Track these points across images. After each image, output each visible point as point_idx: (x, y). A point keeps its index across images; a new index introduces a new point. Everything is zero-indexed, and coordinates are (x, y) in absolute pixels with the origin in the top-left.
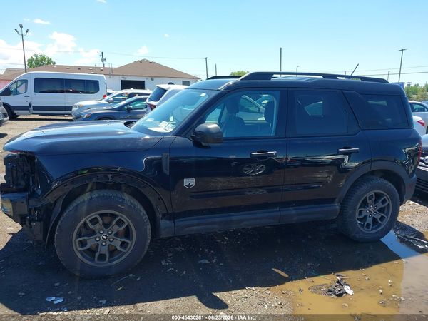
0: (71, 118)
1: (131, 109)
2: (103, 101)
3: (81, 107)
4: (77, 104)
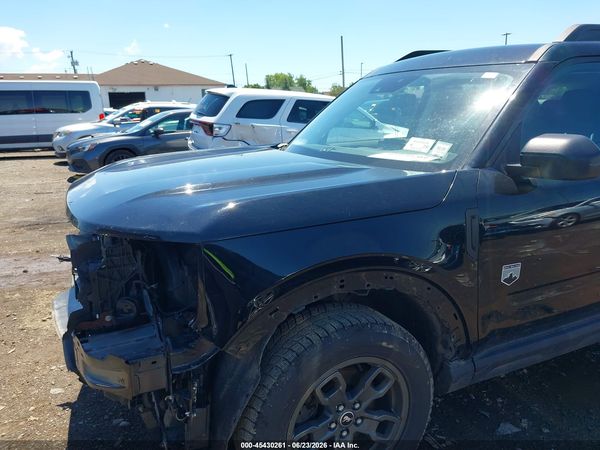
0: (52, 153)
1: (162, 132)
2: (104, 123)
3: (69, 134)
4: (61, 129)
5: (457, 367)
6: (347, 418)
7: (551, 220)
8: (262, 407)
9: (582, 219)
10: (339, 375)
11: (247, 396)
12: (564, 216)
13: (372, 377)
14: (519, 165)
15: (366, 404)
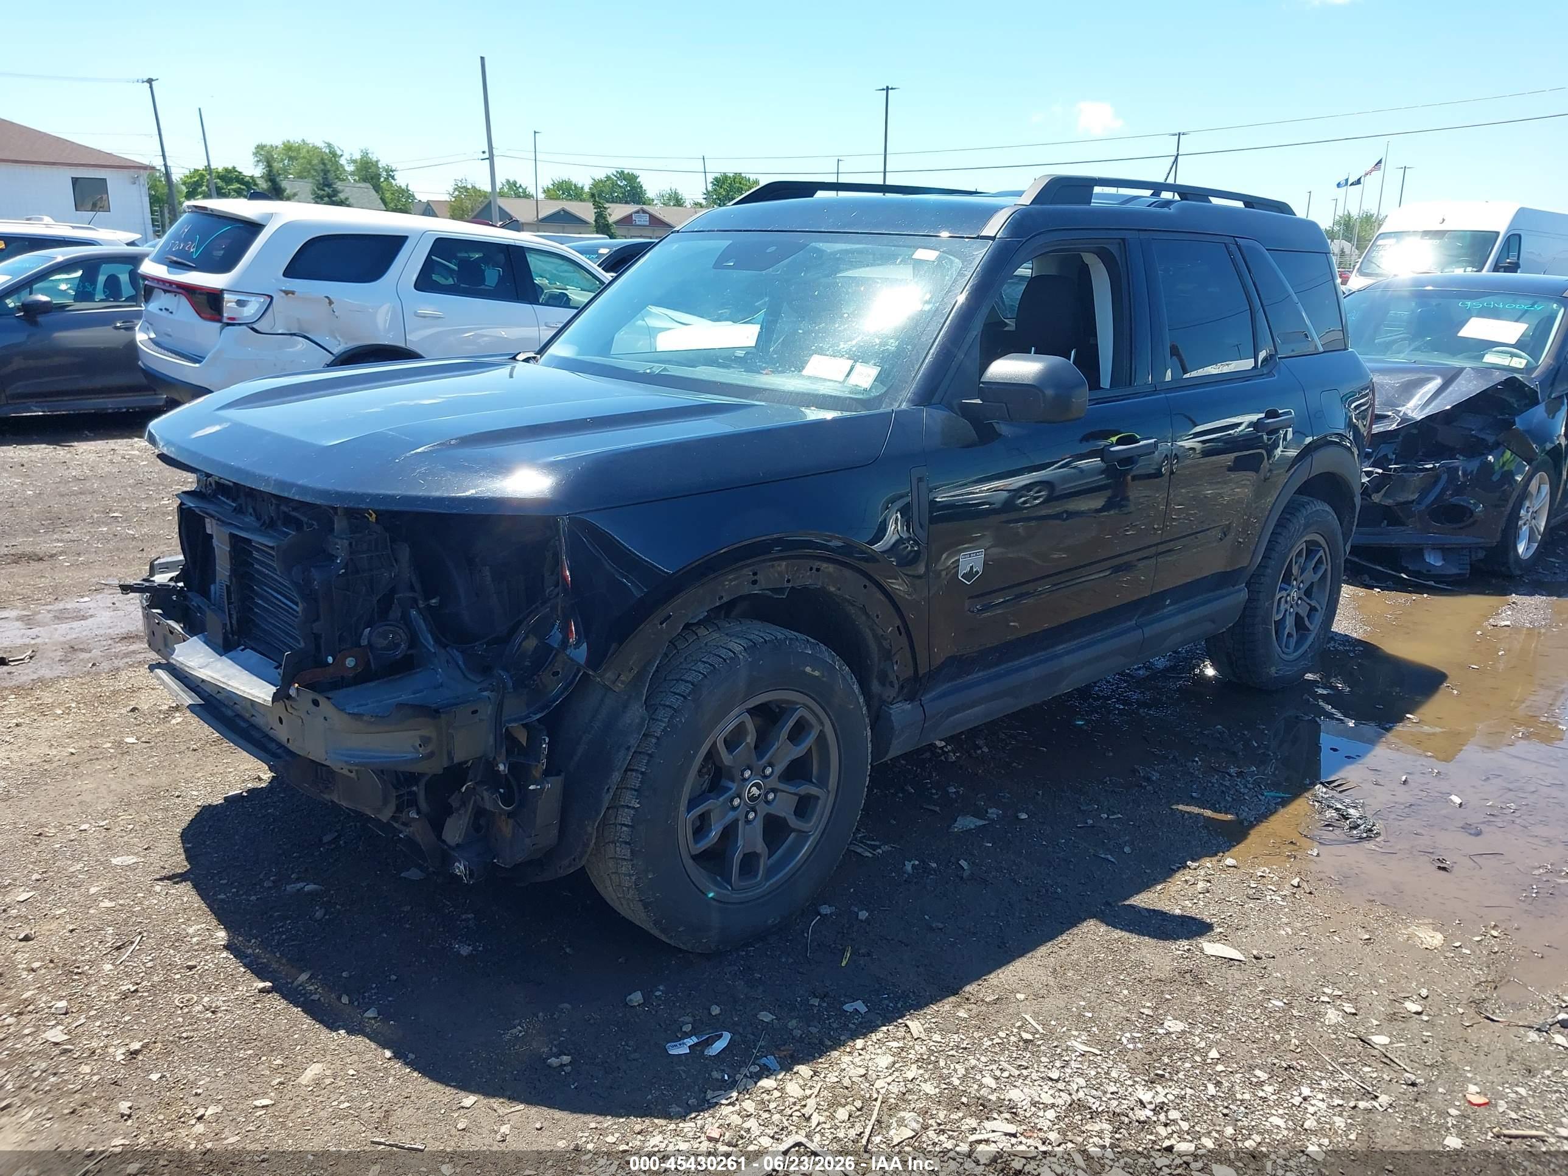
5: (901, 711)
6: (755, 791)
7: (1005, 494)
8: (647, 764)
9: (1057, 493)
10: (747, 718)
11: (628, 748)
12: (1028, 487)
13: (791, 723)
14: (979, 401)
15: (780, 767)
